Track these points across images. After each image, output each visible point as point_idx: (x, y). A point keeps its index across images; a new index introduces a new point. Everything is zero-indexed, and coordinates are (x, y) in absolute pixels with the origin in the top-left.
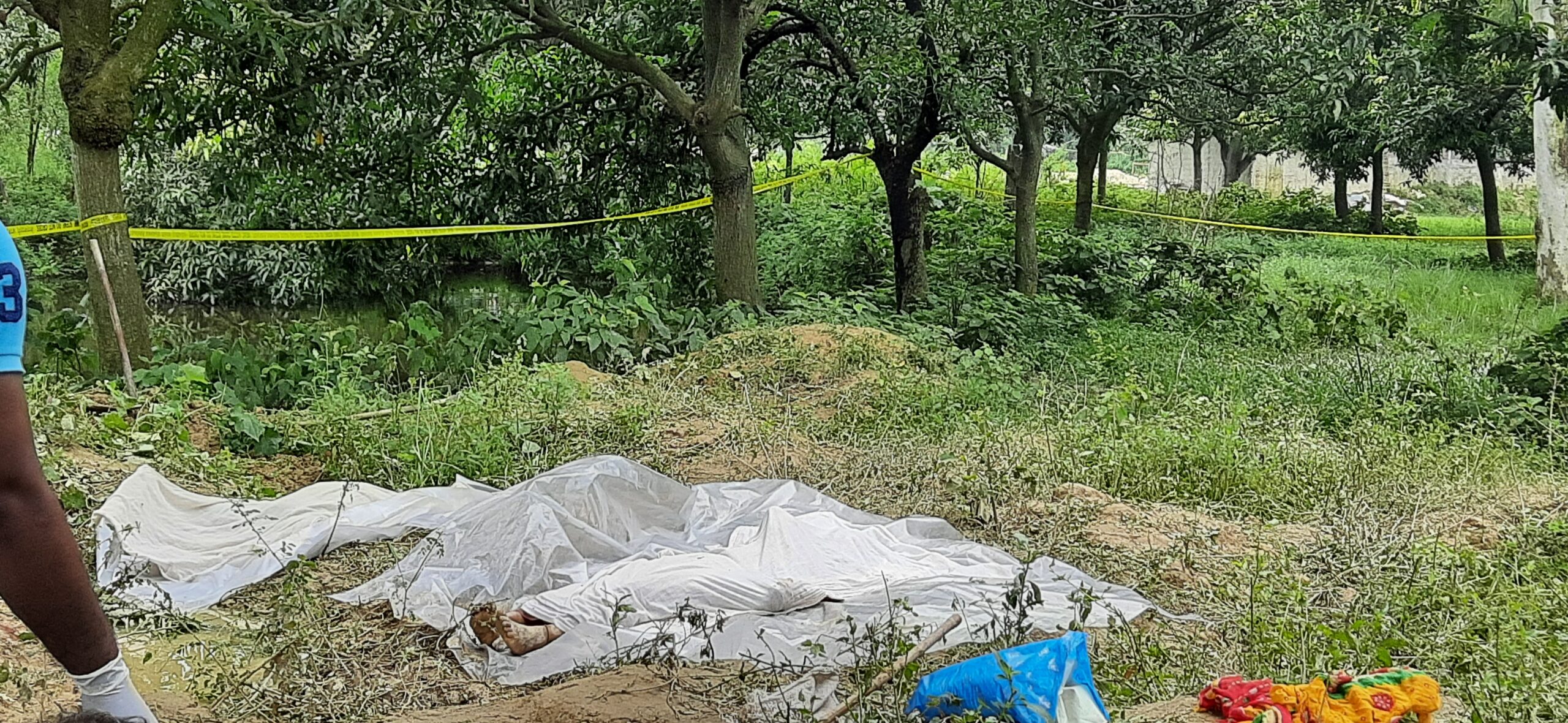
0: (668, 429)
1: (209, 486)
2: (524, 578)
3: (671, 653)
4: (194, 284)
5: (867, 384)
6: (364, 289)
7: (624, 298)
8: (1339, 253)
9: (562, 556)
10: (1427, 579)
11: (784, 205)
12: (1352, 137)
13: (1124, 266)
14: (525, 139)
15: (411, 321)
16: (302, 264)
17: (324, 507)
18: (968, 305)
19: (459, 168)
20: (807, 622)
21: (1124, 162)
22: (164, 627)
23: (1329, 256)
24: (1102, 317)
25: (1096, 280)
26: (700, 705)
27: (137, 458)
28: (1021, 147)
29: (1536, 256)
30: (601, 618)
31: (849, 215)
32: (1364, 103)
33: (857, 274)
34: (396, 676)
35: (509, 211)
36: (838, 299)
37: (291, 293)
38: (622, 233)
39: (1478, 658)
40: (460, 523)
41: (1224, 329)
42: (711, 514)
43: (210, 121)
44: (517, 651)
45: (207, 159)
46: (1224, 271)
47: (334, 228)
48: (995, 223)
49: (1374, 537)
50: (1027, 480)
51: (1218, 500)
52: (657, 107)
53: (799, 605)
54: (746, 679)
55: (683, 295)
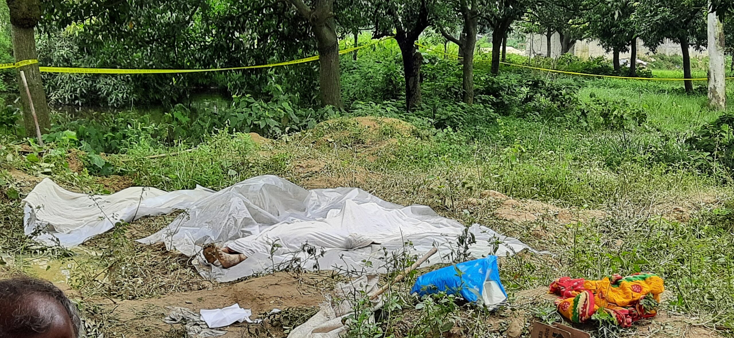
0: (298, 164)
1: (78, 188)
2: (229, 233)
3: (299, 266)
4: (71, 96)
5: (392, 145)
6: (153, 98)
7: (277, 103)
8: (615, 86)
9: (247, 222)
10: (656, 236)
11: (353, 61)
12: (622, 31)
13: (514, 91)
14: (230, 27)
15: (175, 113)
16: (123, 87)
17: (133, 199)
18: (440, 109)
19: (198, 41)
20: (364, 253)
21: (514, 44)
22: (56, 254)
23: (610, 88)
24: (504, 115)
25: (501, 98)
26: (313, 290)
27: (43, 175)
28: (466, 34)
29: (707, 89)
30: (266, 251)
31: (384, 66)
32: (628, 16)
33: (388, 94)
34: (167, 278)
35: (222, 62)
36: (379, 105)
37: (118, 100)
38: (276, 73)
39: (679, 272)
40: (199, 206)
41: (561, 121)
42: (318, 204)
43: (78, 17)
44: (225, 266)
45: (77, 35)
46: (561, 94)
47: (138, 69)
48: (454, 70)
49: (631, 216)
50: (468, 188)
51: (558, 199)
52: (293, 13)
53: (360, 245)
54: (335, 279)
55: (305, 103)
